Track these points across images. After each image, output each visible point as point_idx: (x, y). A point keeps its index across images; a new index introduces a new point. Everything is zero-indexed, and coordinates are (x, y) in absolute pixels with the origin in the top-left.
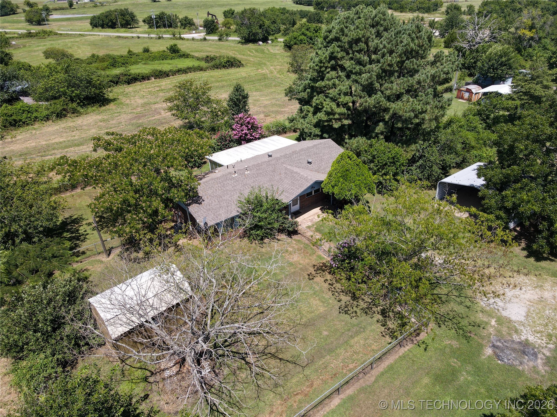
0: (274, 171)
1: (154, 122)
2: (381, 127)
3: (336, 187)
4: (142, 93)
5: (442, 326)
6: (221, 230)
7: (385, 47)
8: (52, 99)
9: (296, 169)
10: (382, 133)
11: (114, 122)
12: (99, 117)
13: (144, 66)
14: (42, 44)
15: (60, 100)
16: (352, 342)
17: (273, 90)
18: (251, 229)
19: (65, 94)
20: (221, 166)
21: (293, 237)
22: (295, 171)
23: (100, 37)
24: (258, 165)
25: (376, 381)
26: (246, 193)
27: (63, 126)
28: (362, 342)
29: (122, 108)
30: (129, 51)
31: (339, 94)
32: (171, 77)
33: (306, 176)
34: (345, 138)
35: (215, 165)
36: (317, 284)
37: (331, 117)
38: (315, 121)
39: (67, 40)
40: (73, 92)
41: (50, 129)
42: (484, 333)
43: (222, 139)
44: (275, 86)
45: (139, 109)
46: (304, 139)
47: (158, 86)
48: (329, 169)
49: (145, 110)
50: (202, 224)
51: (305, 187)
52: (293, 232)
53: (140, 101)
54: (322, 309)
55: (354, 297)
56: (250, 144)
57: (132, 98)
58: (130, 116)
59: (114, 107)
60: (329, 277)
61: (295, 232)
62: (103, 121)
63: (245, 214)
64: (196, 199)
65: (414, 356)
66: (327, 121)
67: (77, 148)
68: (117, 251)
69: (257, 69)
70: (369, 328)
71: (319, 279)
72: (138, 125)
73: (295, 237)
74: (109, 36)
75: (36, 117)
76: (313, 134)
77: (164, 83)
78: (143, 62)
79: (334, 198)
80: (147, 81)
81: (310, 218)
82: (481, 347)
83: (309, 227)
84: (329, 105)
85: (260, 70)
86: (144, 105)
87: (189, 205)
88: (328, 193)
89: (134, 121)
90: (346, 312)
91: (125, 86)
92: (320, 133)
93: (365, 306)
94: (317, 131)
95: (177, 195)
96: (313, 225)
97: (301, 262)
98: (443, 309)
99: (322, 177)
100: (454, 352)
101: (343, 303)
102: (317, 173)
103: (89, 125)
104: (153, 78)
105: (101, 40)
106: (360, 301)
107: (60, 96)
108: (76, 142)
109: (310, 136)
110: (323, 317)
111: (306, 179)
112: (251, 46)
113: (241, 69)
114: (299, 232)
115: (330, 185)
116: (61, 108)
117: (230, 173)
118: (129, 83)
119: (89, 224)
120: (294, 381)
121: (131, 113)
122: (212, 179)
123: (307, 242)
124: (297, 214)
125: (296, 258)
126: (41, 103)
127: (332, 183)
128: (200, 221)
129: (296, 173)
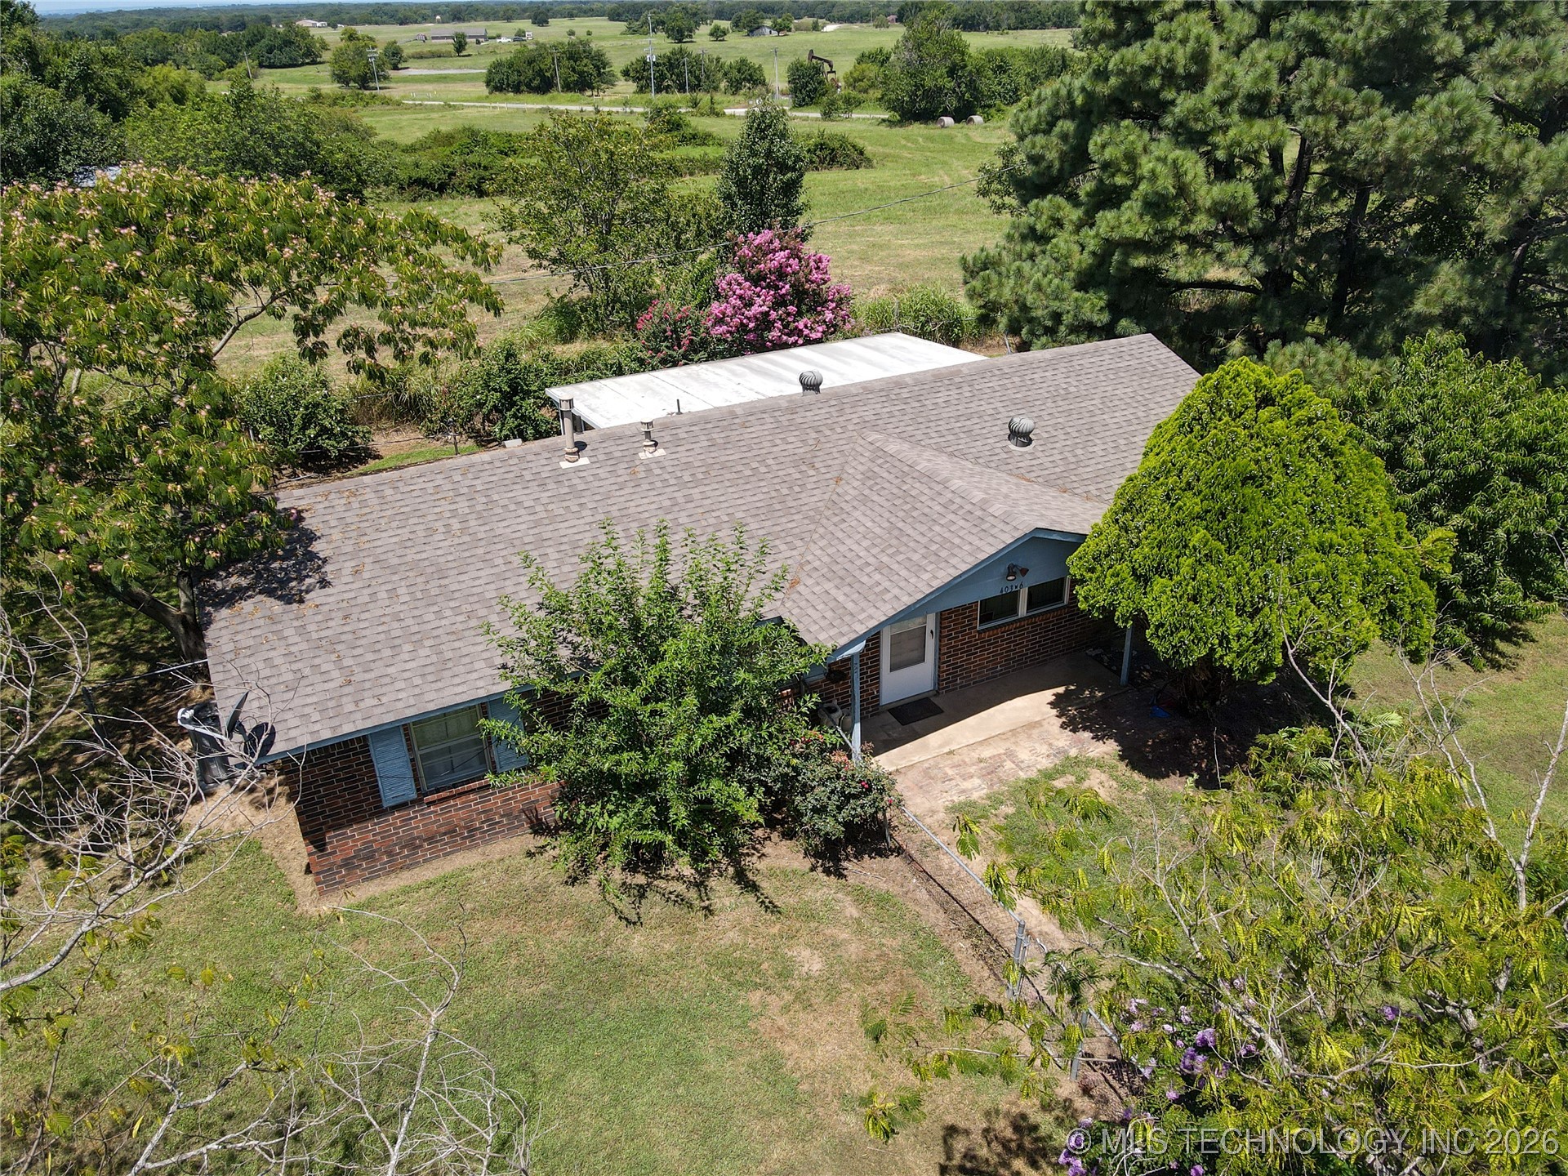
3: (1159, 583)
21: (849, 866)
22: (923, 465)
23: (497, 111)
33: (978, 496)
51: (962, 564)
64: (286, 569)
69: (914, 175)
76: (1067, 319)
79: (1145, 652)
81: (987, 753)
85: (922, 177)
88: (1109, 612)
96: (996, 800)
99: (1082, 516)
102: (1053, 492)
111: (979, 517)
113: (860, 172)
114: (900, 837)
115: (1124, 568)
123: (934, 917)
124: (912, 718)
127: (1137, 555)
129: (928, 477)
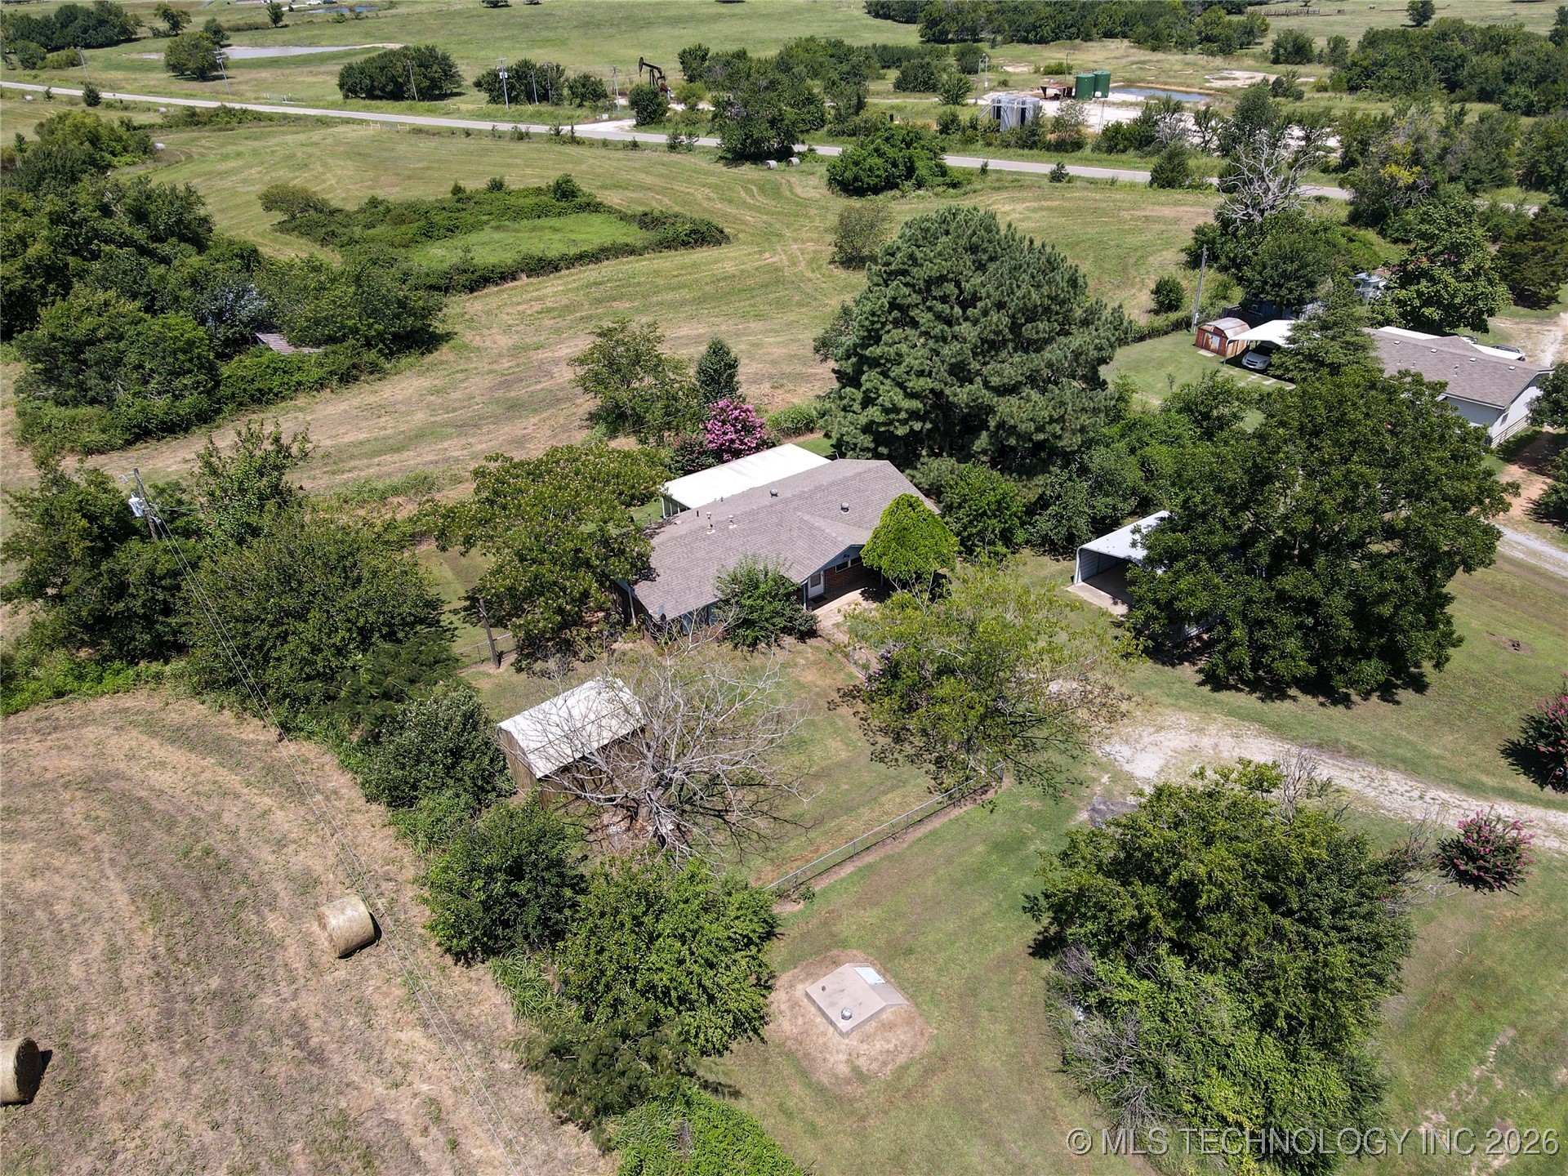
0: (780, 525)
1: (541, 395)
2: (982, 441)
3: (884, 557)
4: (506, 317)
5: (1025, 783)
6: (691, 628)
7: (989, 296)
8: (326, 343)
9: (818, 522)
10: (984, 452)
11: (457, 395)
12: (425, 382)
13: (497, 236)
14: (230, 149)
15: (345, 344)
16: (884, 799)
17: (792, 317)
18: (738, 626)
19: (355, 331)
20: (684, 509)
21: (807, 641)
22: (816, 524)
23: (371, 130)
24: (753, 513)
25: (910, 847)
26: (732, 564)
27: (356, 402)
28: (898, 800)
29: (469, 359)
30: (457, 190)
31: (908, 373)
32: (564, 272)
33: (835, 534)
34: (920, 455)
35: (675, 507)
36: (842, 717)
37: (892, 416)
38: (863, 420)
39: (289, 138)
40: (370, 326)
41: (330, 410)
42: (1086, 792)
43: (686, 448)
44: (800, 305)
45: (506, 364)
46: (843, 456)
47: (537, 299)
48: (877, 523)
49: (518, 365)
50: (657, 617)
51: (831, 556)
52: (808, 633)
53: (504, 341)
54: (844, 755)
55: (898, 739)
56: (740, 461)
57: (486, 332)
58: (489, 381)
59: (451, 357)
60: (861, 707)
61: (812, 633)
62: (434, 391)
63: (727, 602)
64: (646, 572)
65: (973, 819)
66: (884, 424)
67: (396, 457)
68: (513, 657)
69: (761, 253)
70: (913, 782)
71: (845, 710)
72: (509, 404)
73: (811, 642)
74: (393, 125)
75: (299, 383)
76: (859, 446)
77: (549, 291)
78: (493, 223)
79: (881, 576)
80: (511, 284)
81: (841, 609)
82: (1074, 810)
83: (837, 625)
84: (891, 394)
85: (767, 255)
86: (516, 351)
87: (636, 582)
88: (871, 566)
89: (499, 394)
90: (881, 760)
91: (464, 297)
92: (872, 446)
93: (912, 752)
94: (866, 441)
95: (618, 568)
96: (845, 621)
97: (819, 683)
98: (1033, 760)
99: (863, 537)
100: (1030, 816)
101: (879, 747)
102: (855, 529)
103: (407, 401)
104: (524, 276)
105: (374, 140)
106: (906, 745)
107: (344, 338)
108: (391, 441)
109: (854, 449)
110: (845, 765)
111: (835, 543)
112: (748, 170)
113: (723, 251)
114: (819, 633)
115: (875, 554)
116: (348, 363)
117: (703, 528)
118: (472, 290)
119: (455, 612)
120: (792, 844)
121: (490, 372)
122: (672, 539)
123: (831, 650)
124: (819, 601)
125: (810, 676)
126: (306, 350)
127: (879, 550)
128: (654, 611)
129: (818, 529)
